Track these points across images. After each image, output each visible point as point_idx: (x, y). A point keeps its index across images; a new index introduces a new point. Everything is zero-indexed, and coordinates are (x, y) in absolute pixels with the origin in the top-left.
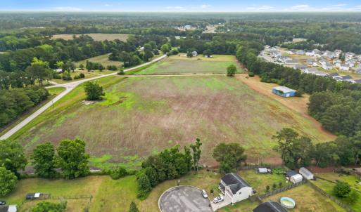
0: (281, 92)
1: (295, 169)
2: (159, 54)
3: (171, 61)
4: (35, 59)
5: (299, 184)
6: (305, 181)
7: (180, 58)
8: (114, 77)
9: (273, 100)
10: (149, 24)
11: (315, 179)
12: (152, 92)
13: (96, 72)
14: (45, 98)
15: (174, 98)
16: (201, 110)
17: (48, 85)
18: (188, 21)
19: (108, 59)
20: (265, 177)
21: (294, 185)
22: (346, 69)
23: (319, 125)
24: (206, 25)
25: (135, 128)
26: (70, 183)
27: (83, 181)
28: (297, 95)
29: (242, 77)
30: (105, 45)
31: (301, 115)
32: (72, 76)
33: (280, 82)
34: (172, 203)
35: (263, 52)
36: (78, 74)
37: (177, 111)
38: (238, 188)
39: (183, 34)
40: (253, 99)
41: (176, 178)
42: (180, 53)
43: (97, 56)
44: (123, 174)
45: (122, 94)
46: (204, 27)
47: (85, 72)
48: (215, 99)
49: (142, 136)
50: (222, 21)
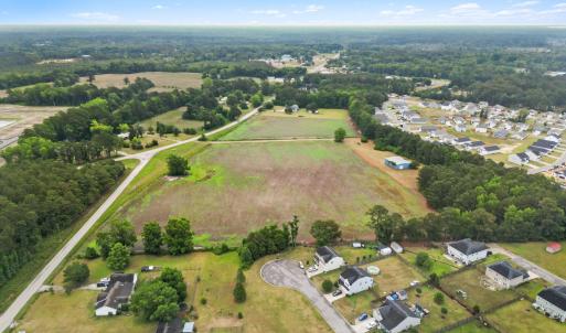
0: (394, 164)
1: (387, 243)
2: (247, 108)
3: (264, 118)
4: (95, 122)
5: (387, 256)
6: (393, 253)
7: (275, 115)
8: (195, 144)
9: (384, 173)
10: (229, 55)
11: (404, 252)
12: (244, 164)
13: (170, 137)
14: (121, 174)
15: (269, 171)
16: (302, 186)
17: (117, 156)
18: (286, 48)
19: (180, 117)
20: (358, 251)
21: (382, 257)
22: (483, 130)
23: (424, 202)
24: (313, 54)
25: (230, 207)
26: (177, 259)
27: (188, 257)
28: (412, 167)
29: (354, 143)
30: (174, 96)
31: (409, 190)
32: (144, 144)
33: (396, 149)
34: (273, 272)
35: (386, 104)
36: (150, 141)
37: (274, 188)
38: (330, 258)
39: (279, 74)
40: (360, 171)
41: (275, 253)
42: (275, 107)
43: (165, 112)
44: (225, 250)
45: (209, 168)
46: (309, 60)
47: (156, 136)
48: (318, 172)
49: (239, 216)
50: (337, 48)
